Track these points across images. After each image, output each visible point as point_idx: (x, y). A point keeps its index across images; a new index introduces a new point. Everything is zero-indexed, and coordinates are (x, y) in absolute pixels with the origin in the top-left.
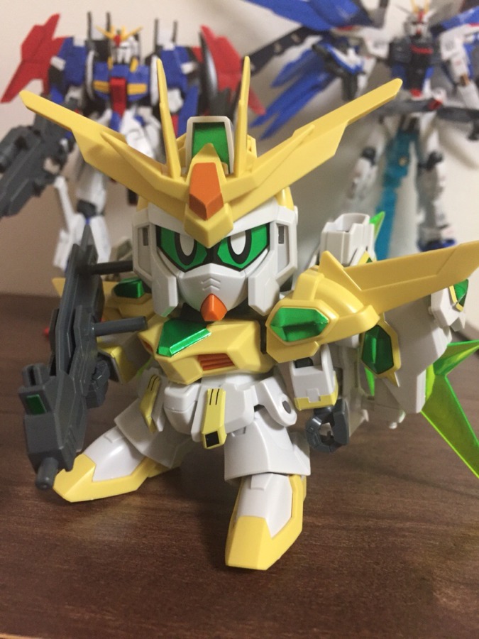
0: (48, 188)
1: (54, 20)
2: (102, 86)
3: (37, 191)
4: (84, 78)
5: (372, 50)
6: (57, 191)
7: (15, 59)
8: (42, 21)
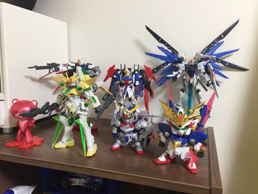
0: (113, 102)
1: (114, 66)
2: (123, 82)
3: (111, 103)
4: (120, 79)
5: (181, 68)
6: (114, 103)
7: (106, 74)
8: (112, 66)
